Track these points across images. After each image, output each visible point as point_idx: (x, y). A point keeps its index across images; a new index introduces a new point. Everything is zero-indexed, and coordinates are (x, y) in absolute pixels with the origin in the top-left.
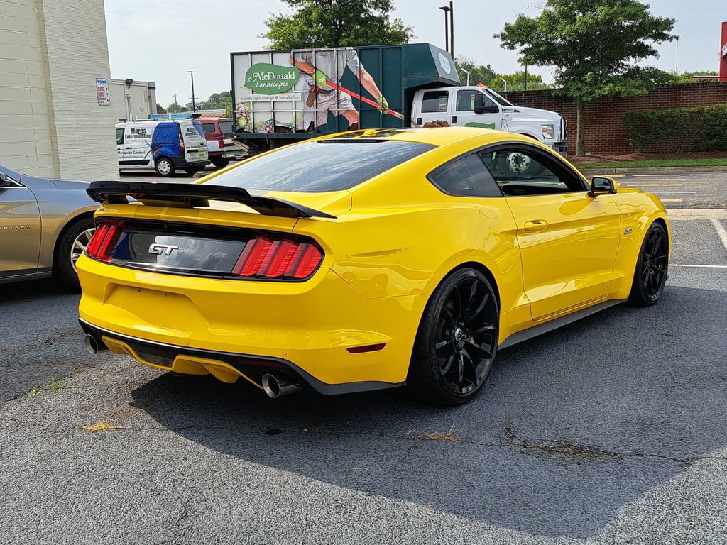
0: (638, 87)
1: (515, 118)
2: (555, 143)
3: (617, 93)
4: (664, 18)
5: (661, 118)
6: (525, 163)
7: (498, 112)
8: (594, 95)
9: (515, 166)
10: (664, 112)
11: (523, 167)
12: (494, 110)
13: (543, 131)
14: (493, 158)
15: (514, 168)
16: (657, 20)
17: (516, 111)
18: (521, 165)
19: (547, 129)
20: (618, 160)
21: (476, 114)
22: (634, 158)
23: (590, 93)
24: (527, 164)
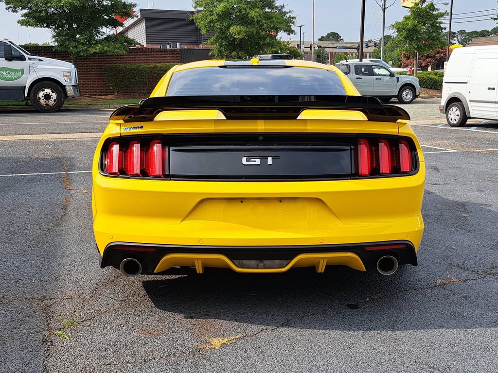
0: (118, 49)
1: (40, 65)
2: (73, 86)
3: (106, 51)
4: (129, 2)
5: (132, 70)
6: (53, 100)
7: (25, 60)
8: (89, 52)
9: (45, 101)
10: (133, 66)
11: (51, 102)
12: (22, 58)
13: (65, 76)
14: (26, 95)
15: (44, 103)
16: (125, 3)
17: (40, 60)
18: (50, 101)
19: (67, 75)
20: (105, 99)
21: (6, 61)
22: (116, 97)
23: (86, 51)
24: (55, 100)
